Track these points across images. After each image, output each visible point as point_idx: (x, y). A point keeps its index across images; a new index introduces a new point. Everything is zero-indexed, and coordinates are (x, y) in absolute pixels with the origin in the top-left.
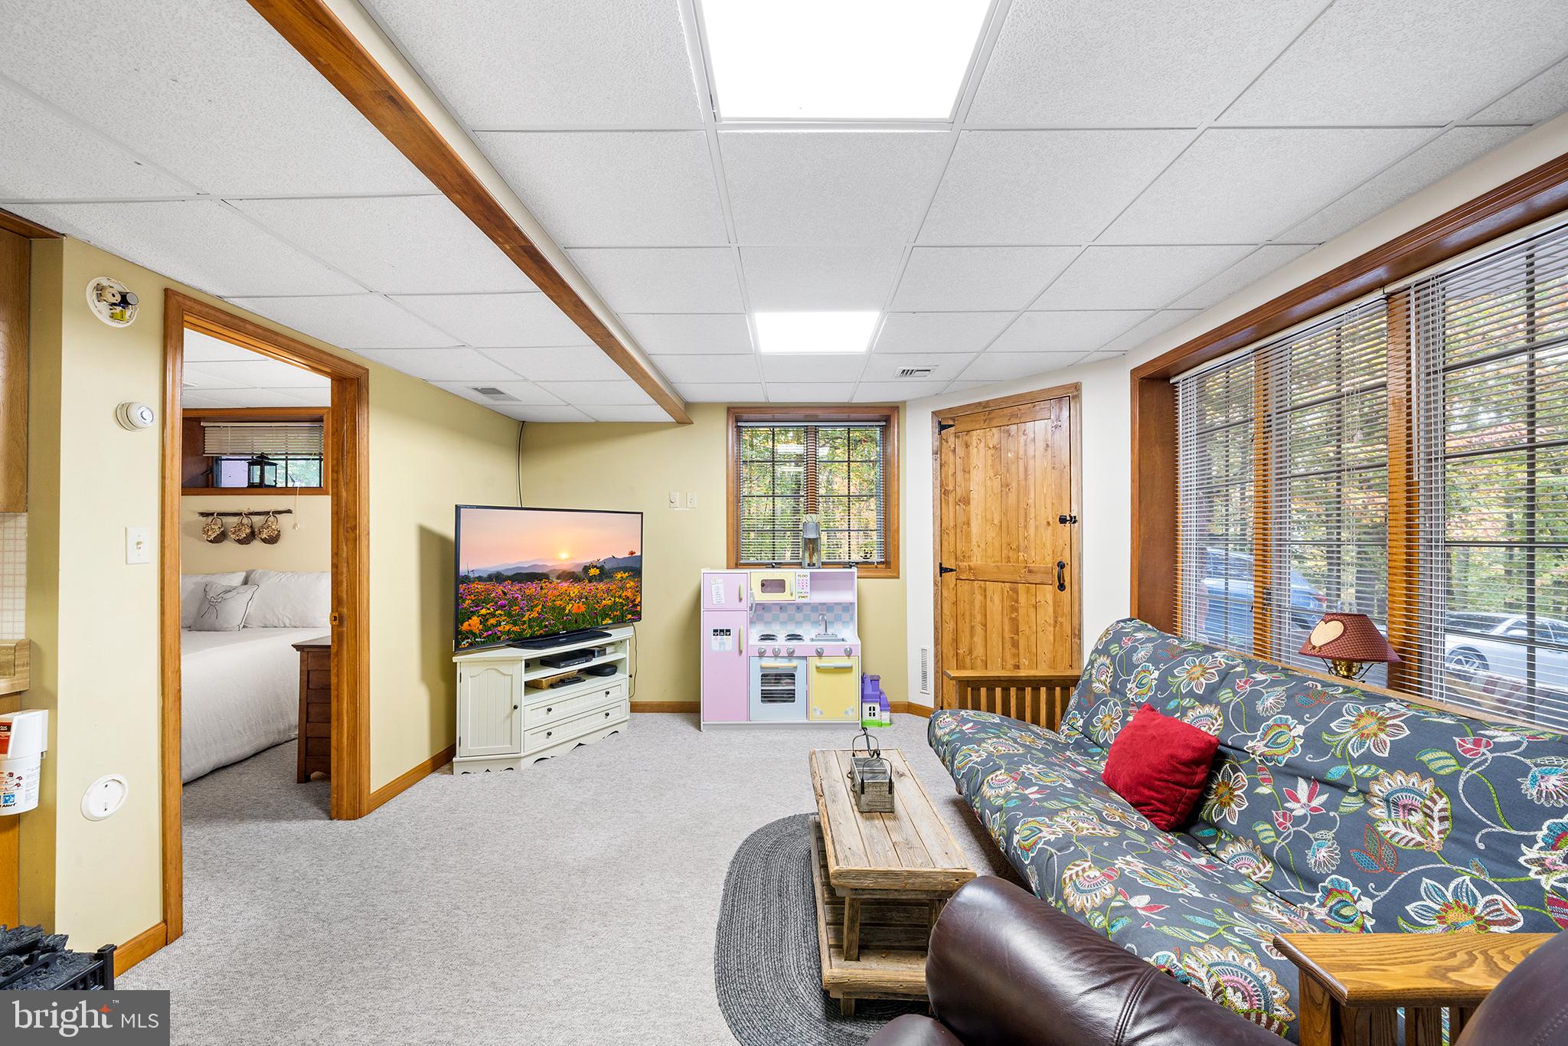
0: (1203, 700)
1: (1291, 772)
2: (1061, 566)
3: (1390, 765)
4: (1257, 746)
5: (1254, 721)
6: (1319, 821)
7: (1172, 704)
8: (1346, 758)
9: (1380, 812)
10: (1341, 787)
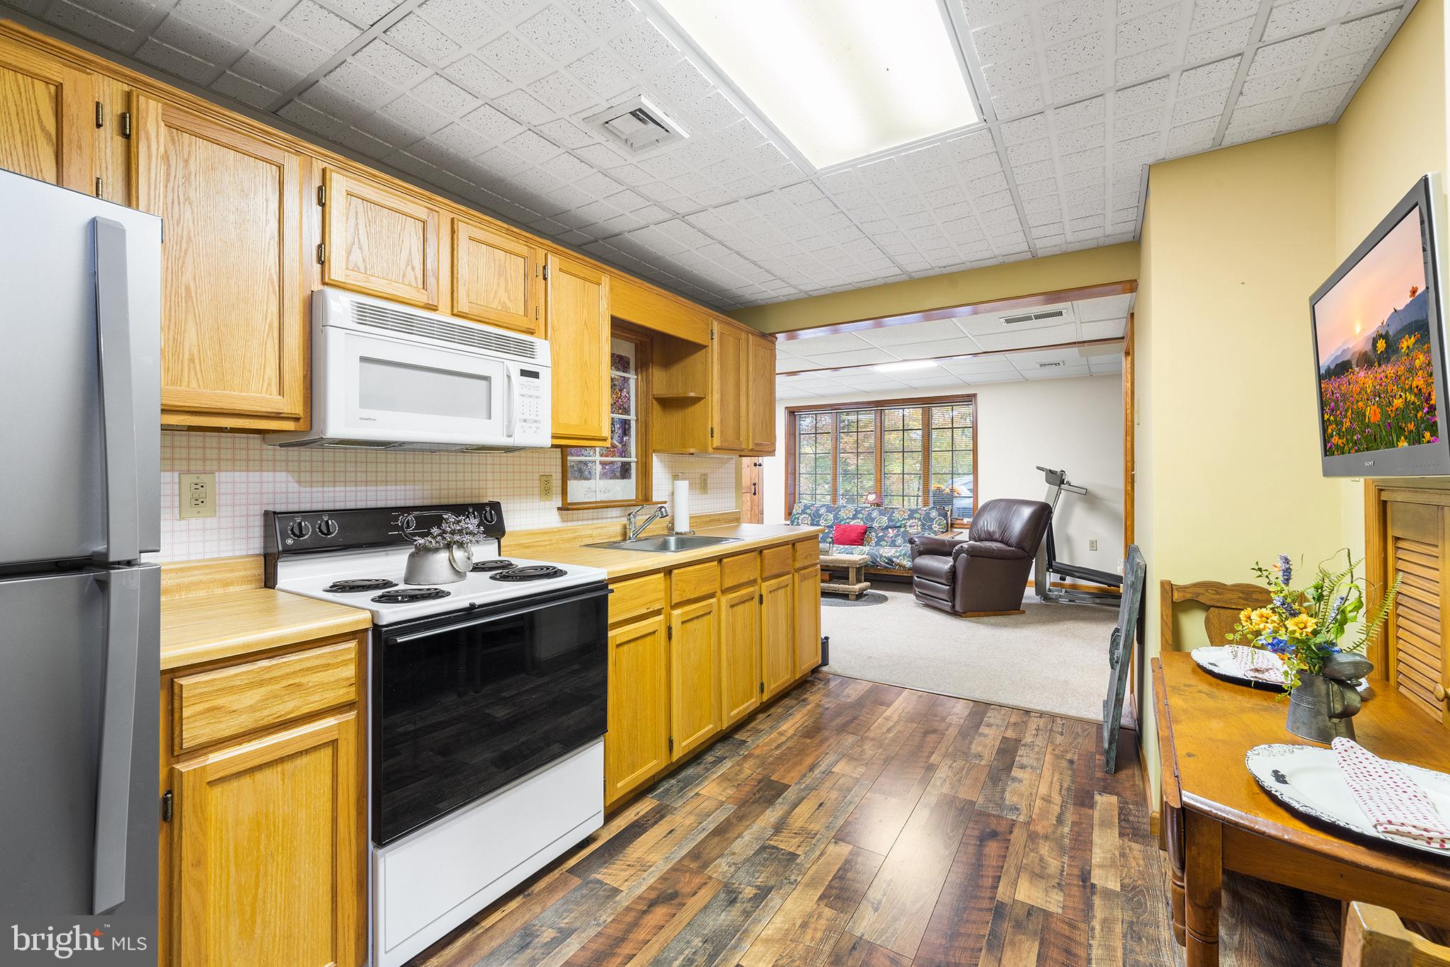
0: (853, 519)
1: (887, 528)
2: (755, 484)
3: (909, 519)
4: (875, 525)
5: (873, 520)
6: (896, 536)
7: (843, 523)
8: (899, 521)
9: (908, 529)
10: (900, 527)
